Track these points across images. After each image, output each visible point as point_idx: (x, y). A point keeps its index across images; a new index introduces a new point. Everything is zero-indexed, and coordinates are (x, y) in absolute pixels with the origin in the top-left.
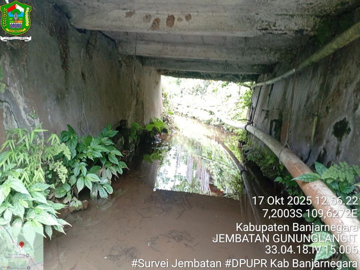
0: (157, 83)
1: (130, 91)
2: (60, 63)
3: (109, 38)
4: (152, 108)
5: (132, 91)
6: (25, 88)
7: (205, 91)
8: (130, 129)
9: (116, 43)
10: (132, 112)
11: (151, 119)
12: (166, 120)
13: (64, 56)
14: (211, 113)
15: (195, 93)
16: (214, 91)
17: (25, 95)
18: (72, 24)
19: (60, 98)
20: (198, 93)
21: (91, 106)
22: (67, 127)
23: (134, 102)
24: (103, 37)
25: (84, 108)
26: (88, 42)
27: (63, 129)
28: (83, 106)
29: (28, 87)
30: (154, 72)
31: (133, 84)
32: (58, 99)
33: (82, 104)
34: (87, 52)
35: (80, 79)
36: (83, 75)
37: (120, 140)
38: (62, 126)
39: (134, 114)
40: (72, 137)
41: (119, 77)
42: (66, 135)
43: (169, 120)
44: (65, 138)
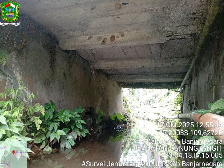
0: (119, 91)
1: (98, 91)
2: (50, 65)
3: (84, 59)
4: (115, 106)
5: (99, 92)
6: (23, 73)
7: (154, 102)
8: (97, 114)
9: (89, 63)
10: (99, 104)
11: (114, 113)
12: (126, 116)
13: (52, 61)
14: (159, 114)
15: (148, 104)
16: (160, 101)
17: (22, 76)
18: (59, 46)
19: (47, 83)
20: (151, 103)
21: (68, 93)
22: (50, 101)
23: (101, 99)
24: (81, 58)
25: (63, 93)
26: (70, 58)
27: (47, 102)
28: (63, 92)
29: (26, 72)
30: (116, 84)
31: (100, 88)
32: (45, 83)
33: (62, 90)
34: (69, 63)
35: (62, 76)
36: (64, 74)
37: (89, 119)
38: (46, 99)
39: (100, 106)
40: (51, 107)
41: (90, 81)
42: (48, 106)
43: (128, 116)
44: (47, 107)
